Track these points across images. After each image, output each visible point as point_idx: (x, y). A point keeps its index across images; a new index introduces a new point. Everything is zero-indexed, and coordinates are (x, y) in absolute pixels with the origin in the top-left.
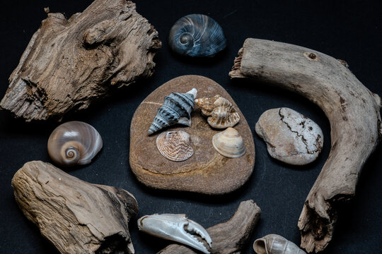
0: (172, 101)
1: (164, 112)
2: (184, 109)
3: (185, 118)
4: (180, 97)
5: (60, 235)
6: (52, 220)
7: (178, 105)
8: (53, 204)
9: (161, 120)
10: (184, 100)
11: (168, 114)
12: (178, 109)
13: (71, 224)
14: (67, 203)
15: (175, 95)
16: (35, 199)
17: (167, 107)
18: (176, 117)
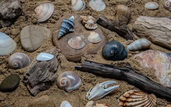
0: (65, 22)
1: (63, 27)
2: (71, 25)
3: (72, 29)
4: (68, 20)
5: (163, 38)
6: (158, 34)
7: (68, 23)
8: (156, 28)
9: (63, 31)
10: (70, 21)
11: (65, 28)
12: (68, 25)
13: (167, 32)
14: (162, 25)
15: (66, 20)
16: (148, 29)
17: (64, 25)
18: (68, 29)
